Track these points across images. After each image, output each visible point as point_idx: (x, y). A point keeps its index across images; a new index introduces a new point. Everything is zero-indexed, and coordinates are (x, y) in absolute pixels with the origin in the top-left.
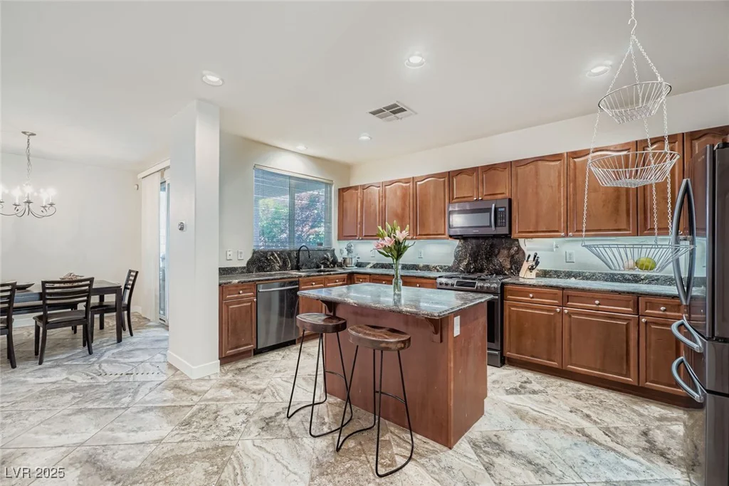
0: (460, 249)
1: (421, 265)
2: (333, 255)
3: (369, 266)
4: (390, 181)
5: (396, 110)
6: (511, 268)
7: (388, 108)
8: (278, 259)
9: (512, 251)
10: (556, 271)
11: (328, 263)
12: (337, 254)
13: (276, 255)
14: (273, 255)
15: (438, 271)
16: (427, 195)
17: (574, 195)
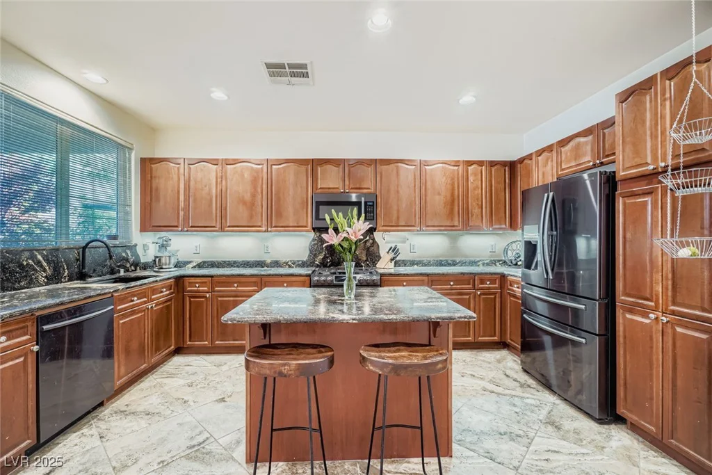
0: (316, 242)
1: (269, 261)
2: (135, 254)
3: (190, 266)
4: (235, 160)
5: (299, 71)
6: (367, 260)
7: (291, 66)
8: (45, 264)
9: (368, 244)
10: (403, 261)
11: (128, 265)
12: (140, 250)
13: (39, 257)
14: (33, 257)
15: (290, 266)
16: (285, 181)
17: (426, 196)
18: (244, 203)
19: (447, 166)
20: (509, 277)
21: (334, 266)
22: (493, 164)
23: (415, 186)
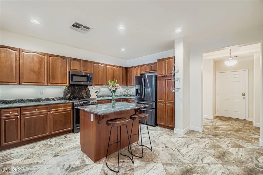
0: (66, 90)
9: (86, 90)
16: (56, 65)
17: (107, 75)
18: (34, 72)
19: (112, 67)
20: (129, 99)
21: (74, 99)
22: (123, 67)
23: (104, 72)
